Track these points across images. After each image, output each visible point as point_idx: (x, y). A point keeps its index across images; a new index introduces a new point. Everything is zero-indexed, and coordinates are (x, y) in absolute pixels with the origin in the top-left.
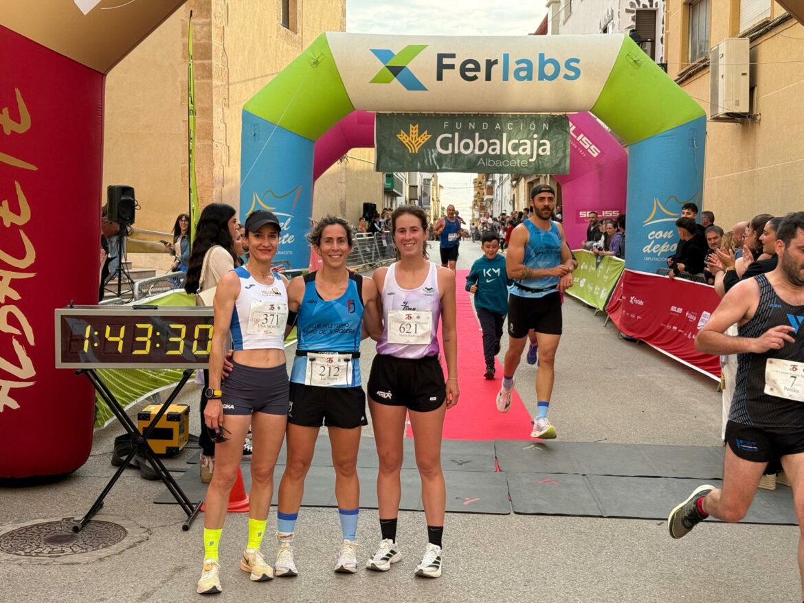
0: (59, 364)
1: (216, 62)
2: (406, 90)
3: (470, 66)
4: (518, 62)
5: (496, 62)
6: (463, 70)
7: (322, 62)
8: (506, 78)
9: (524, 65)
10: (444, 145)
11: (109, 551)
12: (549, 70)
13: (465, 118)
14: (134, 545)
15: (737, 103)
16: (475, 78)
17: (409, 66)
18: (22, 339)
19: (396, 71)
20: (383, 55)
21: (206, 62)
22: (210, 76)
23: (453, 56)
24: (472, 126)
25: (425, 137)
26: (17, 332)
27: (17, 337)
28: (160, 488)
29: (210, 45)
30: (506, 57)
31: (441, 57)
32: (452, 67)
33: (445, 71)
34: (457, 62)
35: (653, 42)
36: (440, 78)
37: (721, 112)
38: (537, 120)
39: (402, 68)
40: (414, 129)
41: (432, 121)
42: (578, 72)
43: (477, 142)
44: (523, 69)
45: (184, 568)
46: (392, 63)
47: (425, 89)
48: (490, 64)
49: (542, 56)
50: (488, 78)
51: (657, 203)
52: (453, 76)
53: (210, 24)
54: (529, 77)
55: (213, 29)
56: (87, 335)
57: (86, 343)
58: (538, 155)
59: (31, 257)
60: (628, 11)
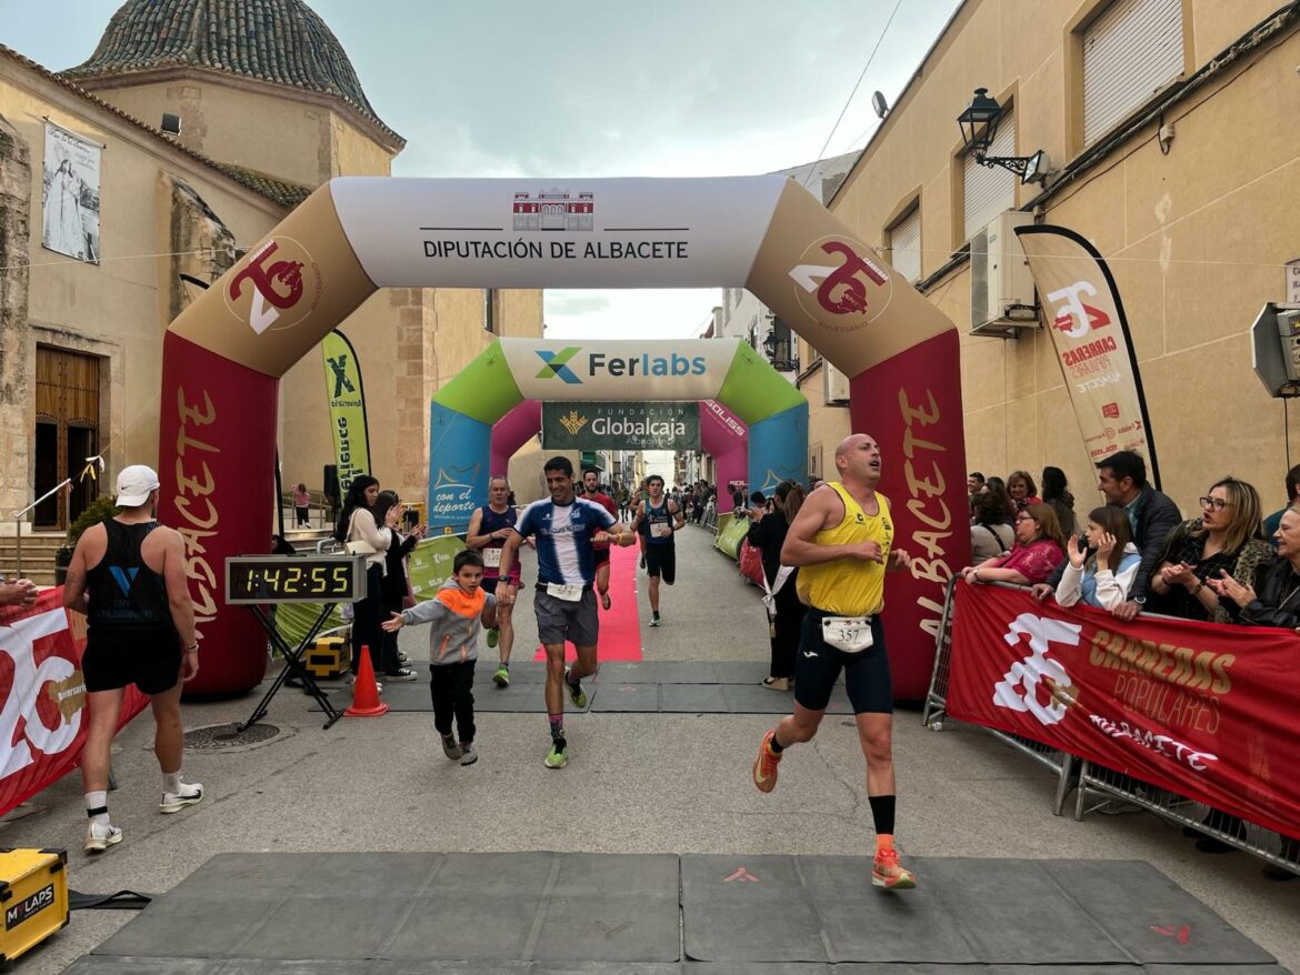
0: (229, 601)
1: (427, 361)
2: (564, 382)
3: (617, 364)
4: (655, 361)
5: (637, 361)
6: (611, 367)
7: (496, 362)
8: (646, 373)
9: (660, 363)
10: (599, 427)
11: (261, 744)
12: (680, 366)
13: (615, 405)
14: (283, 739)
15: (843, 392)
16: (621, 373)
17: (568, 364)
18: (207, 584)
19: (556, 368)
20: (546, 355)
21: (418, 361)
22: (421, 372)
23: (603, 356)
24: (621, 412)
25: (583, 421)
26: (203, 578)
27: (202, 582)
28: (312, 701)
29: (422, 346)
30: (646, 356)
31: (593, 357)
32: (602, 365)
33: (597, 369)
34: (606, 361)
35: (789, 342)
36: (592, 373)
37: (831, 399)
38: (674, 406)
39: (561, 366)
40: (574, 415)
41: (588, 408)
42: (703, 369)
43: (626, 425)
44: (659, 366)
45: (316, 753)
46: (553, 362)
47: (580, 382)
48: (633, 362)
49: (674, 356)
50: (632, 373)
51: (770, 473)
52: (603, 372)
53: (421, 330)
54: (665, 372)
55: (424, 334)
56: (250, 578)
57: (250, 583)
58: (676, 435)
59: (214, 519)
60: (767, 317)
